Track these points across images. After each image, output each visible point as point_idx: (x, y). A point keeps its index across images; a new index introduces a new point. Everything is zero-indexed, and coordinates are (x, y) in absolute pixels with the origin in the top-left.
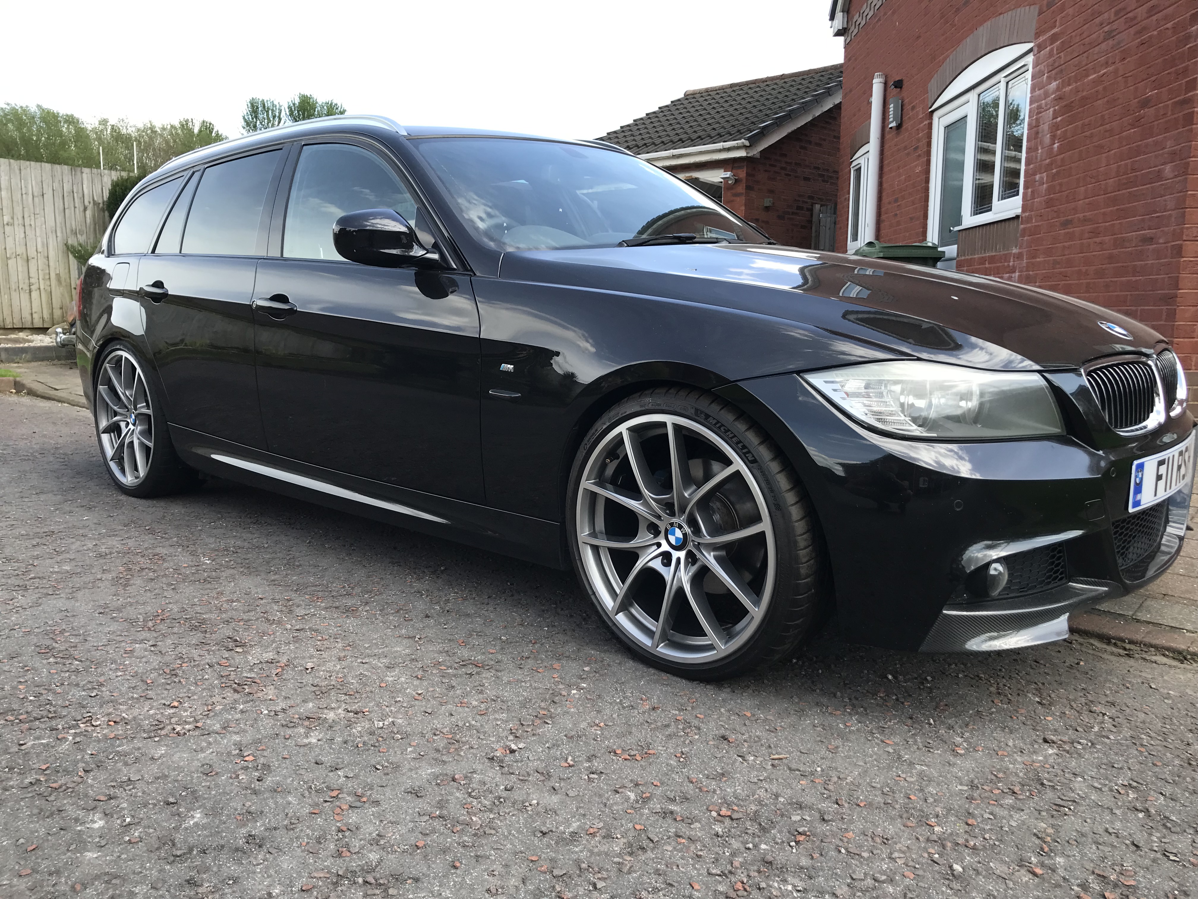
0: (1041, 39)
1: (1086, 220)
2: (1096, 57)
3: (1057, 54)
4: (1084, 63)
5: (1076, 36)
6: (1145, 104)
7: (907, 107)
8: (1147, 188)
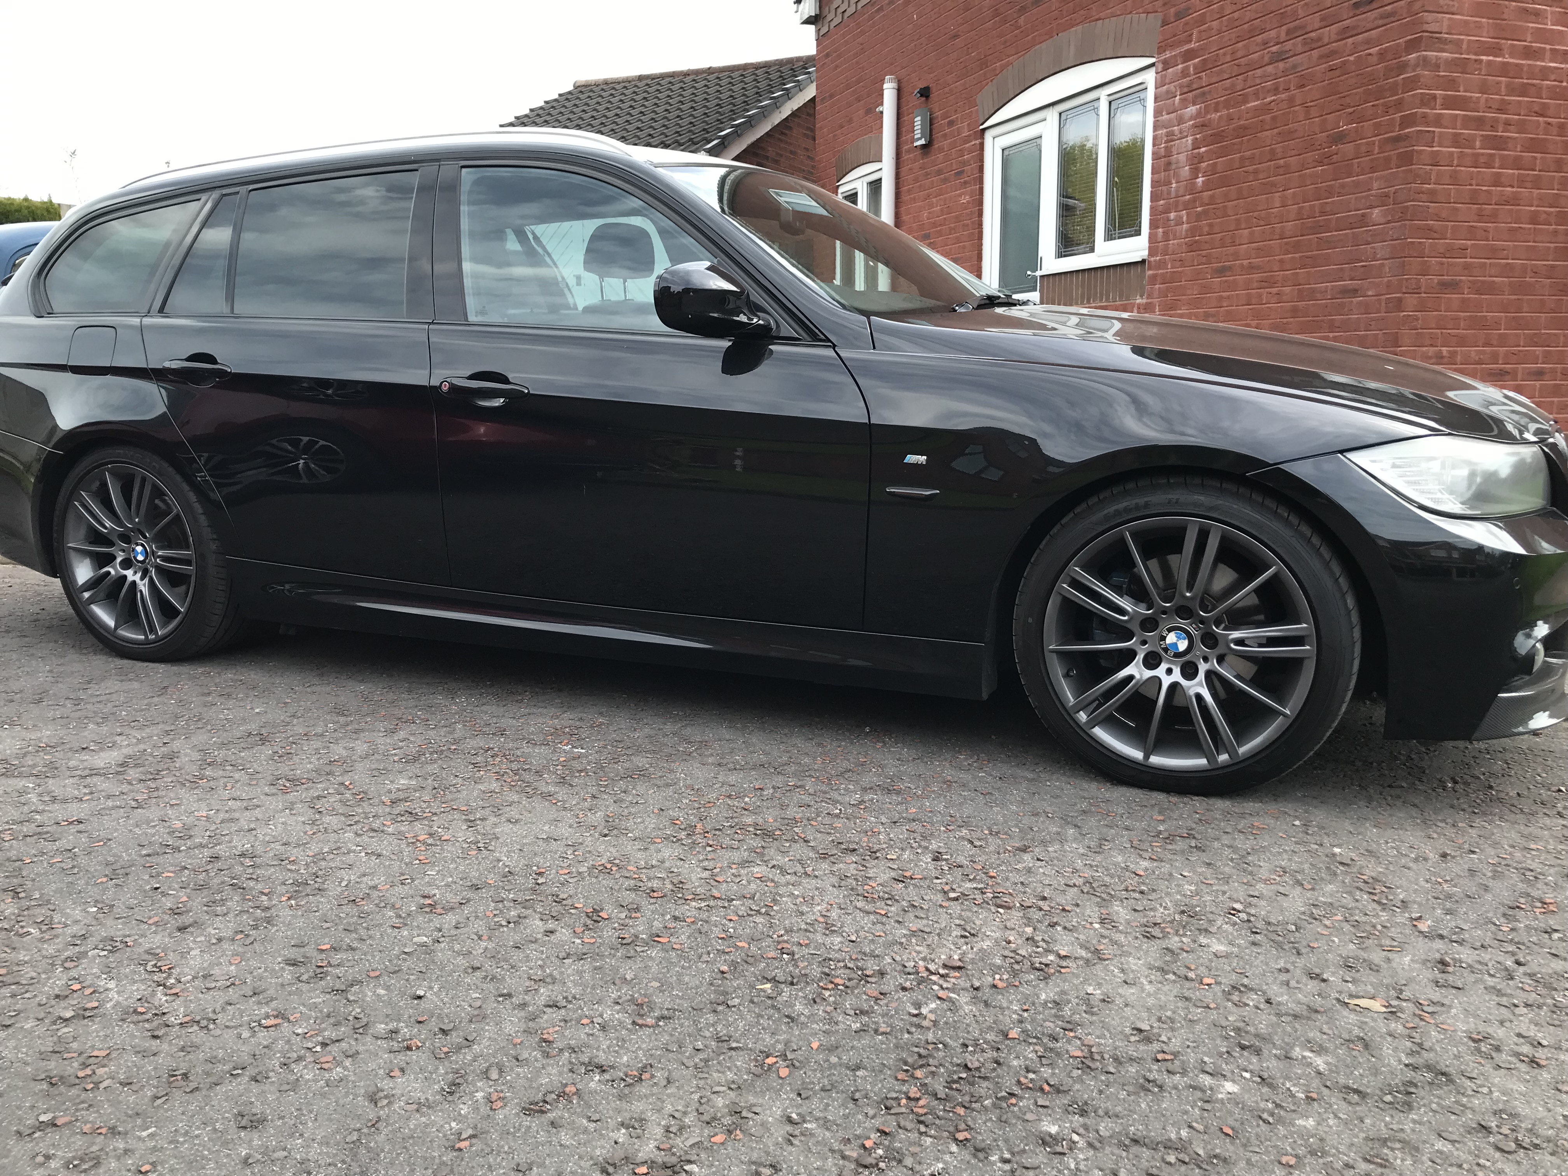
0: (1168, 54)
1: (1251, 268)
2: (1258, 81)
3: (1195, 74)
4: (1239, 88)
5: (1224, 54)
6: (1340, 138)
7: (941, 123)
8: (1345, 234)
